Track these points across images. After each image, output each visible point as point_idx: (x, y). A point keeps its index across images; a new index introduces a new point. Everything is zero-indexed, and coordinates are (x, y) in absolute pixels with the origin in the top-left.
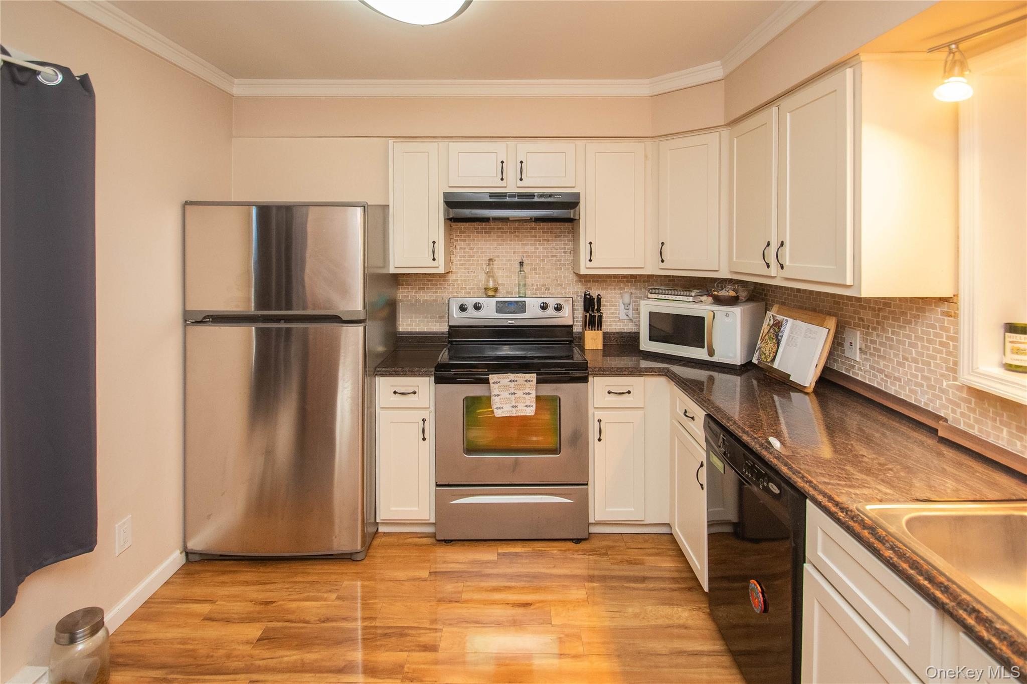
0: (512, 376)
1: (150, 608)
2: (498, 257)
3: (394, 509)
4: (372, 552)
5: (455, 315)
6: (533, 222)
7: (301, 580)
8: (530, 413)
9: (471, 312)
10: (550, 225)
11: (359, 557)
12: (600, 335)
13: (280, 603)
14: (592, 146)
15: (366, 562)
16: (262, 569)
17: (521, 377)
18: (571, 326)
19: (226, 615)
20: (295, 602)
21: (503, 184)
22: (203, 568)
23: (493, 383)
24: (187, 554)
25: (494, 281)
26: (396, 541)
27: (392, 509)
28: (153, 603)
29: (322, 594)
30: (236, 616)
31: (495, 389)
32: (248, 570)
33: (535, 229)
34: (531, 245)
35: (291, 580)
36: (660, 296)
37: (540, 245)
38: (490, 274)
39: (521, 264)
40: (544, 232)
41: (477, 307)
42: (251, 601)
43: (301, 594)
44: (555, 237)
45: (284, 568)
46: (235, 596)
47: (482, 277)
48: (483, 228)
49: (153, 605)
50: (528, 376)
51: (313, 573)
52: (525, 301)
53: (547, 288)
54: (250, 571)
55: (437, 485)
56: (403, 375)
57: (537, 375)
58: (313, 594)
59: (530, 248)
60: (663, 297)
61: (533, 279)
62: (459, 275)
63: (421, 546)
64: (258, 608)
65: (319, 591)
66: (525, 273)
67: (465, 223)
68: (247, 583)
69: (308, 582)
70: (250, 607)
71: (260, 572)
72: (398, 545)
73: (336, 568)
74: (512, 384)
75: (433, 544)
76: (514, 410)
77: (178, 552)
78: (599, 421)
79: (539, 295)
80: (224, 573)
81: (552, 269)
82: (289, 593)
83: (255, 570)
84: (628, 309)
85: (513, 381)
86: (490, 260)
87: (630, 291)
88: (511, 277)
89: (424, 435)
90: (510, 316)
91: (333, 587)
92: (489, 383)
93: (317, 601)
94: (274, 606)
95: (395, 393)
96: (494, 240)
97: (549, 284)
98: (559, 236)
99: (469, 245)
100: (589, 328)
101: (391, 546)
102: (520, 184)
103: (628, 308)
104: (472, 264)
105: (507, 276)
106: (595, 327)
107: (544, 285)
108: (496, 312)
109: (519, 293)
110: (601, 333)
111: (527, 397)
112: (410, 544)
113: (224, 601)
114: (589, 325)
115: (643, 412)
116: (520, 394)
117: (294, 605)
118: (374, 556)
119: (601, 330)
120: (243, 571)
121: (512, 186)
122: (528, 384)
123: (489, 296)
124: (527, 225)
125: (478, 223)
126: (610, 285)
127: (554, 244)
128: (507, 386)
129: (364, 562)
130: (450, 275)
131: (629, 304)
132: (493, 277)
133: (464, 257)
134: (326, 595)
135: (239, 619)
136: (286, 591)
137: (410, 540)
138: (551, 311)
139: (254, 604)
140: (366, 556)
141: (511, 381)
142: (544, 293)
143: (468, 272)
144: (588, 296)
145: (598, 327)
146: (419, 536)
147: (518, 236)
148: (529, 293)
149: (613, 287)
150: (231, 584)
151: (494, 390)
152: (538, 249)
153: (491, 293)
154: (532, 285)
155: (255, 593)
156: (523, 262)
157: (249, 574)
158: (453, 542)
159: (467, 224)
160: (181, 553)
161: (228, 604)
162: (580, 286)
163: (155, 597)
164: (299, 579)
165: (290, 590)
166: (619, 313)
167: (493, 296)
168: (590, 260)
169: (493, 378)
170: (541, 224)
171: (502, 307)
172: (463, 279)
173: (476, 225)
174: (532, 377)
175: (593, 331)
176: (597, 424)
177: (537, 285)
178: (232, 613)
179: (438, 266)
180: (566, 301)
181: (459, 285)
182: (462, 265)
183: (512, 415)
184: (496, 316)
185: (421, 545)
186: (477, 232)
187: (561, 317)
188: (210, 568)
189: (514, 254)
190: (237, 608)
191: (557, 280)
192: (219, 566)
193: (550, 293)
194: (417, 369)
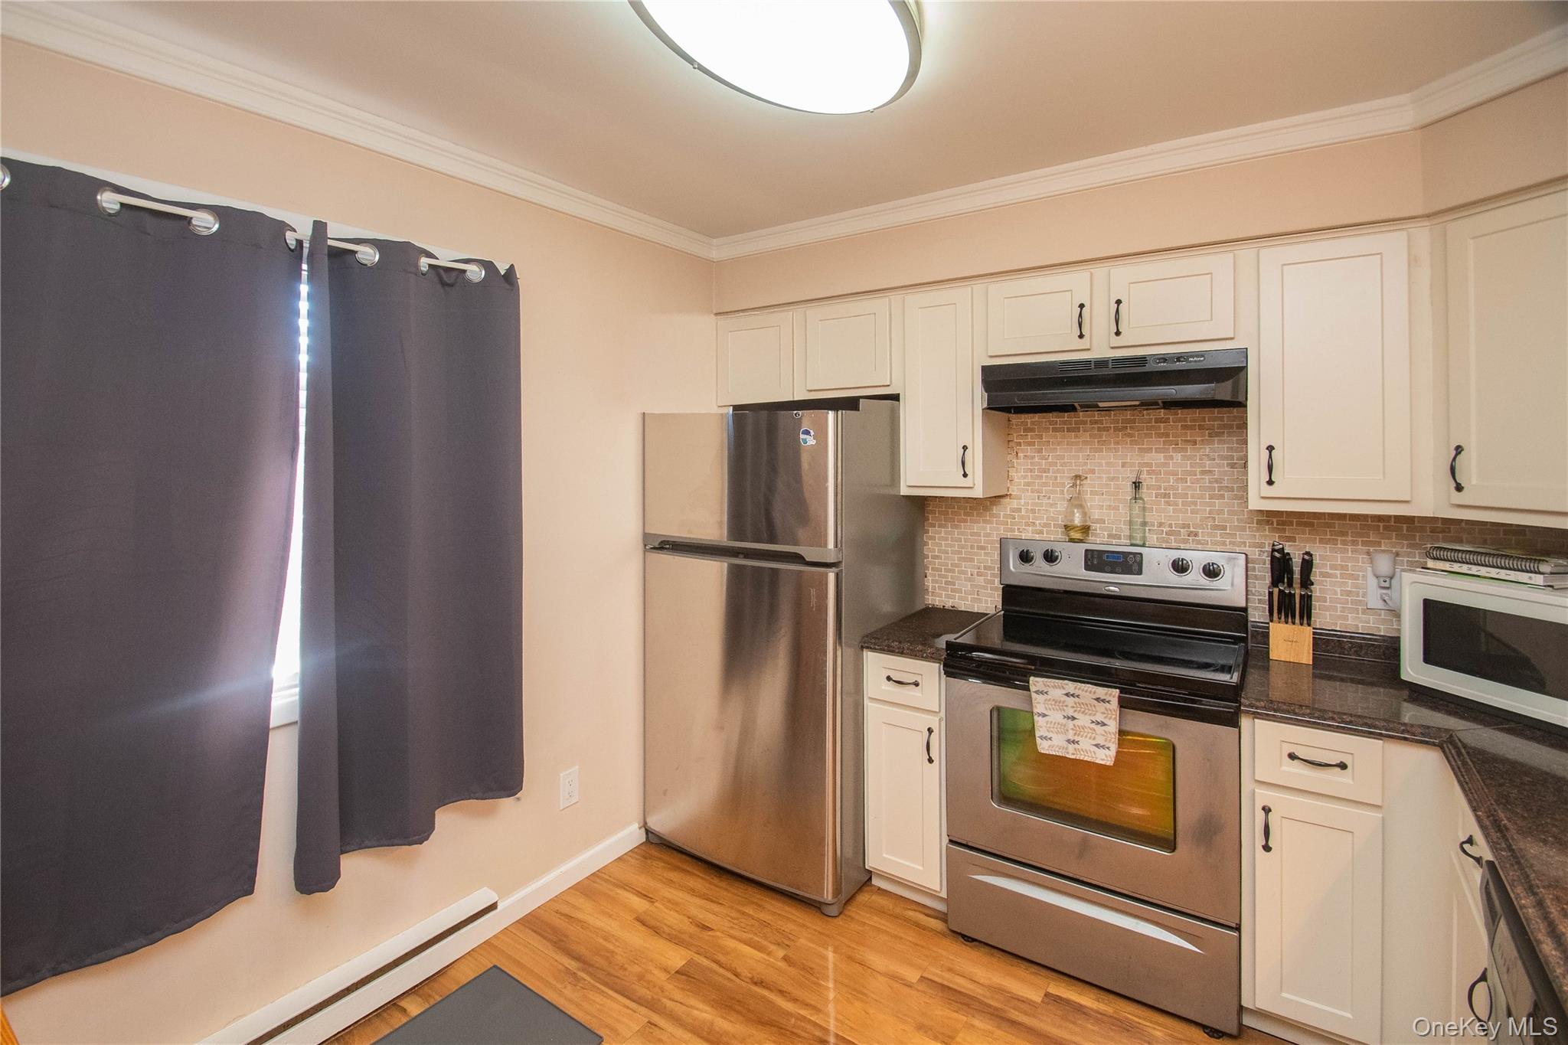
0: (1070, 686)
1: (594, 882)
2: (1093, 471)
3: (887, 856)
4: (852, 910)
5: (1011, 568)
6: (1161, 409)
7: (751, 913)
8: (1103, 760)
9: (1040, 565)
10: (1197, 413)
11: (833, 910)
12: (1306, 634)
13: (718, 934)
14: (1273, 255)
15: (839, 921)
16: (716, 881)
17: (1088, 691)
18: (1245, 610)
19: (658, 924)
20: (733, 941)
21: (1084, 343)
22: (659, 855)
23: (1037, 692)
24: (647, 831)
25: (1084, 514)
26: (891, 907)
27: (885, 855)
28: (598, 877)
29: (769, 944)
30: (667, 930)
31: (1038, 703)
32: (701, 875)
33: (1167, 421)
34: (1158, 451)
35: (741, 909)
36: (1456, 567)
37: (1175, 450)
38: (1076, 502)
39: (1137, 485)
40: (1184, 427)
41: (1050, 557)
42: (689, 918)
43: (745, 932)
44: (1210, 435)
45: (739, 890)
46: (676, 904)
47: (1062, 506)
48: (1064, 423)
49: (598, 880)
50: (1101, 692)
51: (769, 911)
52: (1141, 554)
53: (1192, 532)
54: (702, 878)
55: (951, 841)
56: (898, 653)
57: (1121, 692)
58: (757, 939)
59: (1156, 458)
60: (1465, 568)
61: (1160, 514)
62: (1023, 502)
63: (923, 930)
64: (693, 929)
65: (765, 937)
66: (1144, 504)
67: (1032, 415)
68: (692, 892)
69: (758, 920)
70: (685, 926)
71: (711, 883)
72: (891, 915)
73: (797, 914)
74: (1070, 701)
75: (944, 935)
76: (1071, 747)
77: (636, 826)
78: (1267, 810)
79: (1174, 545)
80: (676, 868)
81: (1202, 497)
82: (732, 925)
83: (708, 878)
84: (1388, 588)
85: (1073, 695)
86: (1077, 477)
87: (1394, 550)
88: (1116, 508)
89: (929, 754)
90: (1109, 578)
91: (784, 940)
92: (1029, 690)
93: (759, 951)
94: (710, 936)
95: (889, 678)
96: (1085, 443)
97: (1196, 526)
98: (1218, 434)
99: (1040, 451)
100: (1280, 618)
101: (881, 912)
102: (1117, 341)
103: (1387, 585)
104: (1046, 484)
105: (1110, 506)
106: (1293, 617)
107: (1184, 526)
108: (1086, 569)
109: (1131, 537)
110: (1308, 632)
111: (1099, 729)
112: (907, 920)
113: (663, 904)
114: (1279, 612)
115: (1381, 816)
116: (1083, 720)
117: (731, 944)
118: (852, 918)
119: (1309, 625)
120: (696, 875)
121: (1100, 347)
122: (1101, 706)
123: (1072, 540)
124: (1149, 414)
125: (1055, 414)
126: (1343, 534)
127: (1207, 451)
128: (1060, 702)
129: (835, 921)
130: (1007, 500)
131: (1391, 578)
132: (1081, 506)
133: (1031, 471)
134: (772, 947)
135: (669, 934)
136: (730, 921)
137: (911, 914)
138: (1195, 577)
139: (691, 923)
140: (841, 913)
141: (1067, 695)
142: (1186, 541)
143: (1039, 497)
144: (1277, 555)
145: (1302, 618)
146: (927, 912)
147: (1130, 436)
148: (1152, 538)
149: (1350, 539)
150: (677, 886)
151: (1038, 706)
152: (1172, 458)
153: (1077, 535)
154: (1161, 524)
155: (697, 907)
156: (1139, 482)
157: (699, 882)
158: (974, 943)
159: (1037, 415)
160: (640, 828)
161: (666, 910)
162: (1267, 533)
163: (604, 871)
164: (749, 910)
165: (735, 921)
166: (1365, 595)
167: (1081, 541)
168: (1270, 482)
169: (1037, 683)
170: (1179, 411)
171: (1096, 560)
172: (1029, 508)
173: (1052, 417)
174: (1110, 695)
175: (1290, 626)
176: (1260, 815)
177: (1170, 525)
178: (666, 924)
179: (972, 486)
180: (1230, 559)
181: (1022, 517)
182: (1027, 484)
183: (1068, 756)
184: (1085, 576)
185: (924, 928)
186: (1055, 430)
187: (1217, 590)
188: (664, 857)
189: (1123, 466)
190: (672, 919)
191: (1214, 518)
192: (676, 859)
193: (1199, 542)
194: (920, 647)
